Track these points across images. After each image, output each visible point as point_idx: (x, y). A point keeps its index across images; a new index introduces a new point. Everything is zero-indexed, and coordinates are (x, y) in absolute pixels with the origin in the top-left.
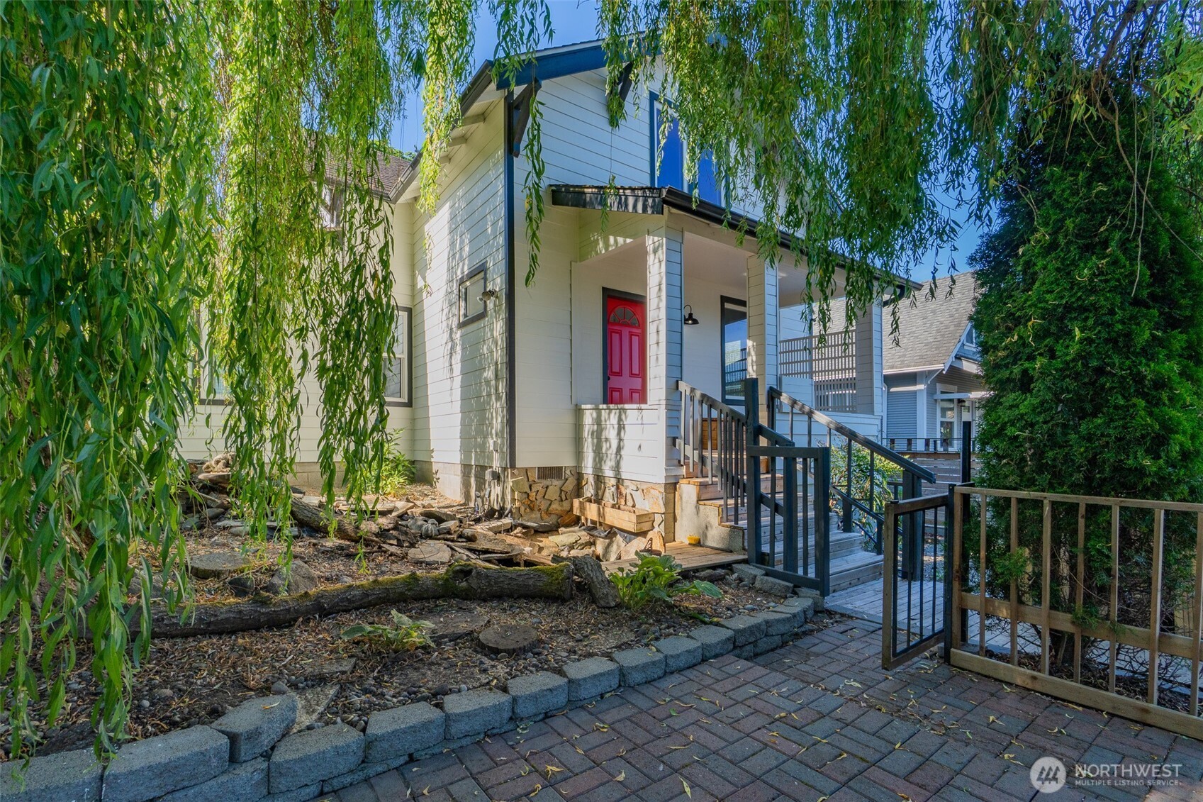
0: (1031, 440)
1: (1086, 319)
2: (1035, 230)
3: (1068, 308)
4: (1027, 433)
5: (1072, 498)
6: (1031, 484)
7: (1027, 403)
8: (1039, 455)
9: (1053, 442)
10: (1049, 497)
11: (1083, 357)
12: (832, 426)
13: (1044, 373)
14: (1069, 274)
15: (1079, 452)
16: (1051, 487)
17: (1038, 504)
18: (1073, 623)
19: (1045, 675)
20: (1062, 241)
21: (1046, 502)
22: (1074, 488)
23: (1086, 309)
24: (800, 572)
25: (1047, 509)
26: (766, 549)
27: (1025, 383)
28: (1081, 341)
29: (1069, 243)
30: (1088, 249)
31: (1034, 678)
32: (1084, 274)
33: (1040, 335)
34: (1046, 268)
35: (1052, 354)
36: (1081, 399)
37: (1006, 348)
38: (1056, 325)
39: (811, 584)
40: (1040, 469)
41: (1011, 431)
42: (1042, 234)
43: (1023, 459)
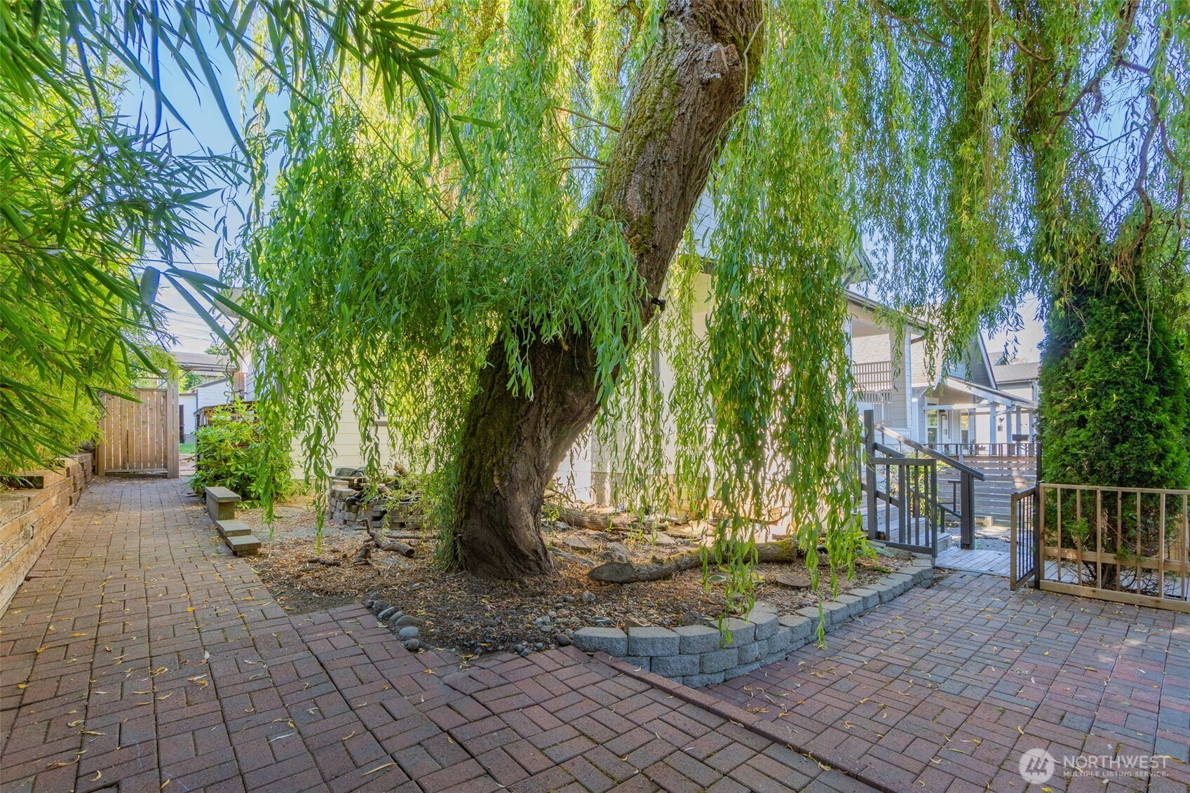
0: (1086, 456)
1: (1118, 389)
2: (1084, 334)
3: (1108, 382)
4: (1084, 452)
5: (1114, 489)
6: (1086, 480)
7: (1083, 435)
8: (1091, 465)
9: (1099, 456)
10: (1100, 488)
11: (1118, 410)
12: (901, 439)
13: (1094, 419)
14: (1107, 362)
15: (1116, 463)
16: (1098, 483)
17: (1093, 493)
18: (1116, 558)
19: (1099, 589)
20: (1104, 345)
21: (1098, 492)
22: (1113, 483)
23: (1117, 383)
24: (913, 543)
25: (1099, 496)
26: (881, 528)
27: (1082, 422)
28: (1116, 402)
29: (1108, 346)
30: (1118, 350)
31: (1094, 591)
32: (1117, 365)
33: (1092, 395)
34: (1094, 358)
35: (1098, 407)
36: (1115, 433)
37: (1067, 402)
38: (1100, 391)
39: (925, 550)
40: (1092, 472)
41: (1074, 451)
42: (1090, 339)
43: (1081, 467)
